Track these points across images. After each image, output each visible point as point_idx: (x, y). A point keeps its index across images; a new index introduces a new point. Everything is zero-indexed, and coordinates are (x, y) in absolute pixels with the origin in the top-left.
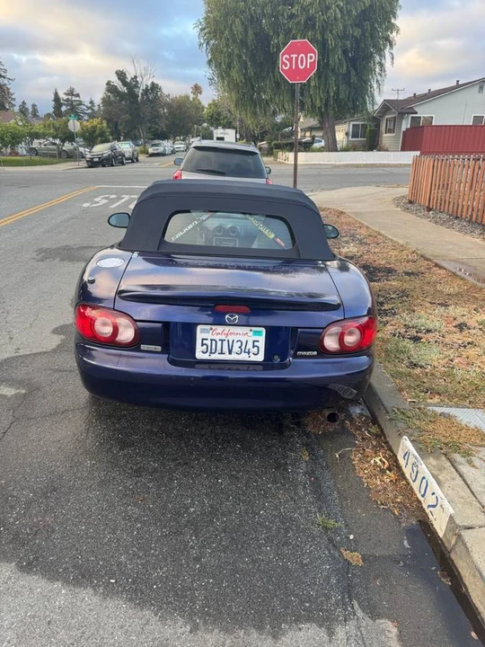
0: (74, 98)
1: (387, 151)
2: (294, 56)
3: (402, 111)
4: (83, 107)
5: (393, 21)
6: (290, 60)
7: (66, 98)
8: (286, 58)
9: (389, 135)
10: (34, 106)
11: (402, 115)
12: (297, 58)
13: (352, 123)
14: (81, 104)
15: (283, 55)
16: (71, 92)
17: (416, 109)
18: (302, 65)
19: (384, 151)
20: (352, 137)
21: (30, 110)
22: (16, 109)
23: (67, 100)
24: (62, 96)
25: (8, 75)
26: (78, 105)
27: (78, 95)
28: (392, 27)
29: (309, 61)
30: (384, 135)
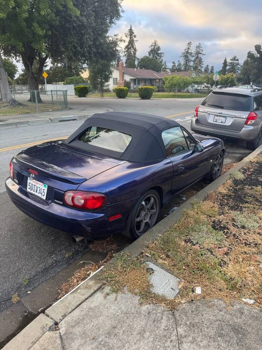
0: (235, 62)
4: (239, 66)
7: (230, 61)
10: (212, 67)
14: (238, 65)
16: (234, 59)
21: (210, 69)
22: (203, 70)
23: (231, 63)
24: (229, 61)
25: (203, 53)
26: (236, 65)
27: (238, 60)
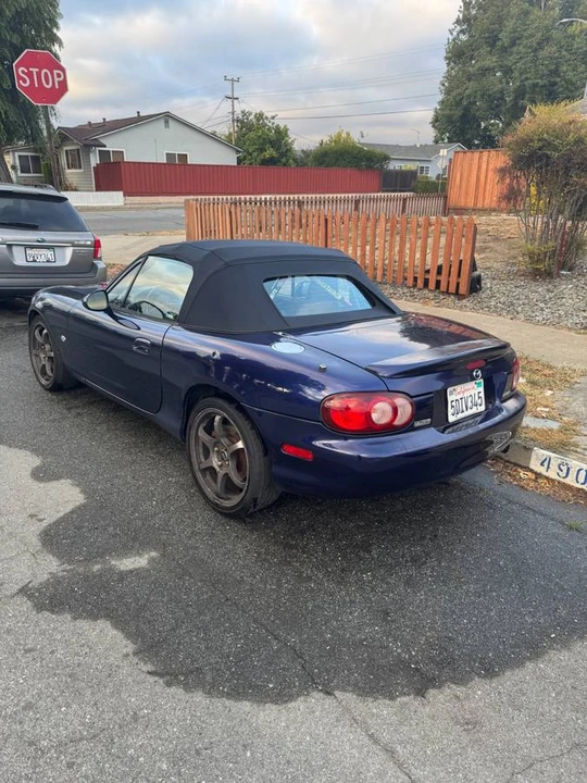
1: (76, 190)
2: (35, 70)
3: (87, 142)
5: (55, 31)
6: (30, 75)
8: (23, 72)
9: (74, 171)
11: (88, 147)
12: (39, 74)
13: (17, 154)
15: (18, 66)
17: (103, 141)
18: (47, 83)
19: (72, 190)
20: (22, 172)
28: (54, 39)
29: (57, 79)
30: (68, 171)
